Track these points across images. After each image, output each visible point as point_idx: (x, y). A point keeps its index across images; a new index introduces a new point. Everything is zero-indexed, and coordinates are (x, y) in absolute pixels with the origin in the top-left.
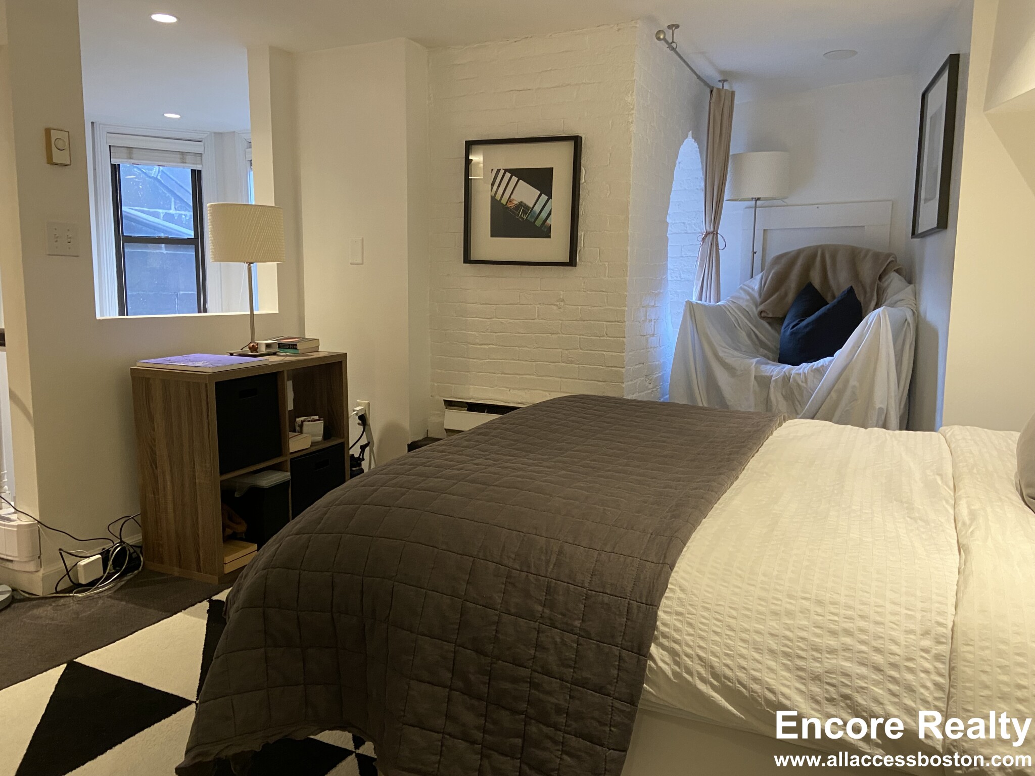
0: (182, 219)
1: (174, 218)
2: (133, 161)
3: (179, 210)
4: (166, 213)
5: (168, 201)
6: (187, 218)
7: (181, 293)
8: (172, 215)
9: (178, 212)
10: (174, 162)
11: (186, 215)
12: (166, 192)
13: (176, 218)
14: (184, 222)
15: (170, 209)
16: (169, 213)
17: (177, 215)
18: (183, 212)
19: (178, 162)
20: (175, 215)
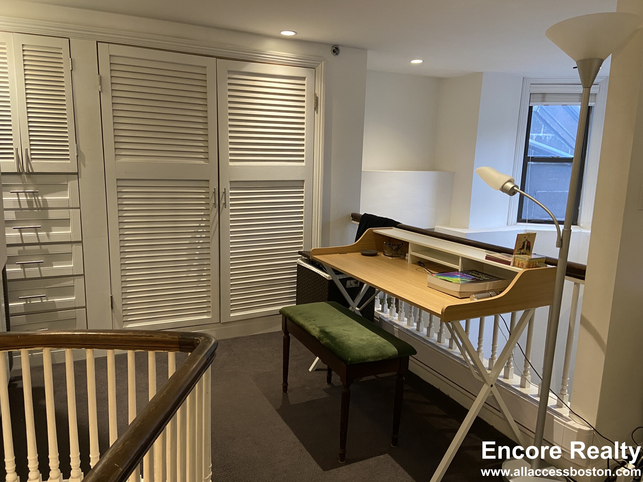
0: (547, 139)
1: (542, 139)
2: (545, 103)
3: (546, 133)
4: (537, 136)
5: (540, 127)
6: (550, 139)
7: (538, 192)
8: (541, 137)
9: (545, 134)
10: (576, 102)
11: (549, 137)
12: (540, 121)
13: (543, 139)
14: (547, 142)
15: (540, 133)
16: (539, 136)
17: (544, 137)
18: (547, 135)
19: (577, 102)
20: (542, 137)
